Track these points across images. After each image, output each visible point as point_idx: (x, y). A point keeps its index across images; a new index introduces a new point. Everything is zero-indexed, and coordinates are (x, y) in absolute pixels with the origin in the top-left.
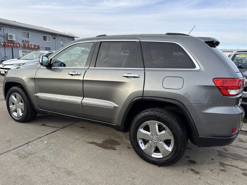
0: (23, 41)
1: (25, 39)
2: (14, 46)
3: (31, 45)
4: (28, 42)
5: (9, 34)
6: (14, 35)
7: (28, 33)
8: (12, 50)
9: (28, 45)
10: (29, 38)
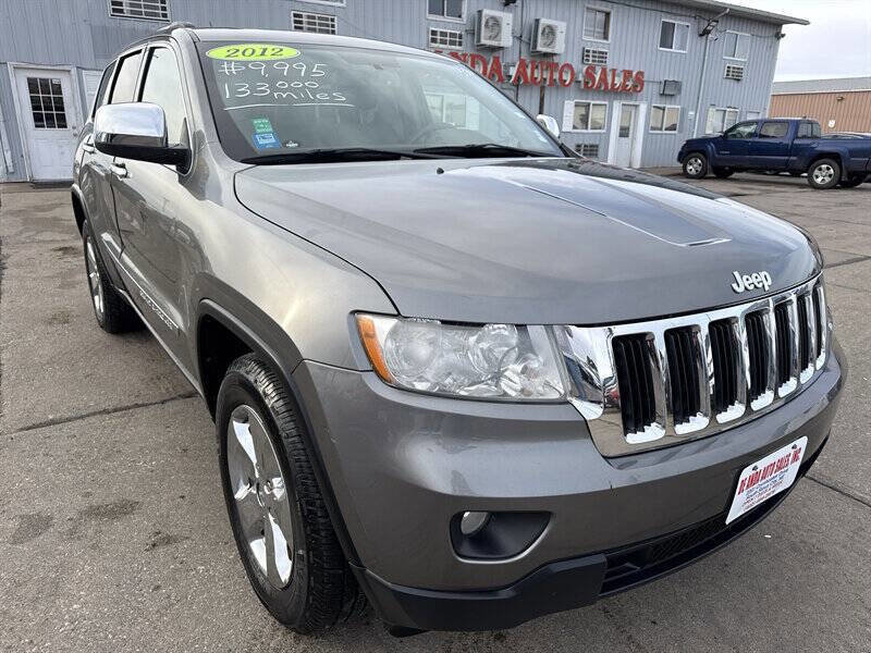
0: (585, 54)
1: (594, 43)
2: (553, 81)
3: (614, 70)
4: (603, 55)
5: (544, 21)
6: (561, 27)
7: (608, 15)
8: (542, 100)
9: (604, 71)
10: (606, 38)
